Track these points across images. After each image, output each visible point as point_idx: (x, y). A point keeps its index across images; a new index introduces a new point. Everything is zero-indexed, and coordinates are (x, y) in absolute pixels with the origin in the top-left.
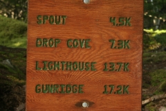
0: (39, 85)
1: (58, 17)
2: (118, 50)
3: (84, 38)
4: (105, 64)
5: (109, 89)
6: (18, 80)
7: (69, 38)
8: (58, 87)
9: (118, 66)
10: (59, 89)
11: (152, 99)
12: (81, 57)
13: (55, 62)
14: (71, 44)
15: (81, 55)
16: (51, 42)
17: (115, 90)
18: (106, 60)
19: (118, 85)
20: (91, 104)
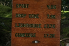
0: (17, 33)
1: (25, 5)
2: (51, 19)
3: (36, 14)
4: (45, 25)
5: (46, 35)
6: (7, 31)
7: (30, 14)
8: (25, 34)
9: (50, 26)
10: (25, 35)
11: (63, 39)
12: (35, 22)
13: (24, 24)
14: (31, 16)
15: (35, 21)
16: (22, 15)
17: (49, 36)
18: (45, 23)
19: (50, 34)
20: (39, 42)
